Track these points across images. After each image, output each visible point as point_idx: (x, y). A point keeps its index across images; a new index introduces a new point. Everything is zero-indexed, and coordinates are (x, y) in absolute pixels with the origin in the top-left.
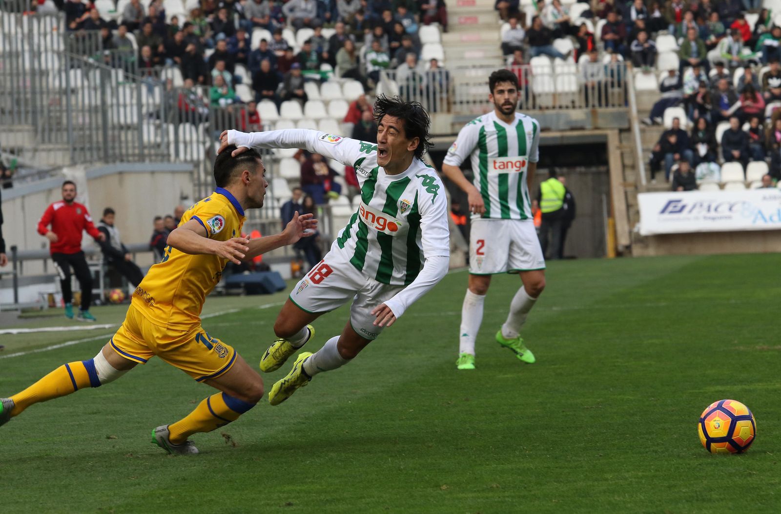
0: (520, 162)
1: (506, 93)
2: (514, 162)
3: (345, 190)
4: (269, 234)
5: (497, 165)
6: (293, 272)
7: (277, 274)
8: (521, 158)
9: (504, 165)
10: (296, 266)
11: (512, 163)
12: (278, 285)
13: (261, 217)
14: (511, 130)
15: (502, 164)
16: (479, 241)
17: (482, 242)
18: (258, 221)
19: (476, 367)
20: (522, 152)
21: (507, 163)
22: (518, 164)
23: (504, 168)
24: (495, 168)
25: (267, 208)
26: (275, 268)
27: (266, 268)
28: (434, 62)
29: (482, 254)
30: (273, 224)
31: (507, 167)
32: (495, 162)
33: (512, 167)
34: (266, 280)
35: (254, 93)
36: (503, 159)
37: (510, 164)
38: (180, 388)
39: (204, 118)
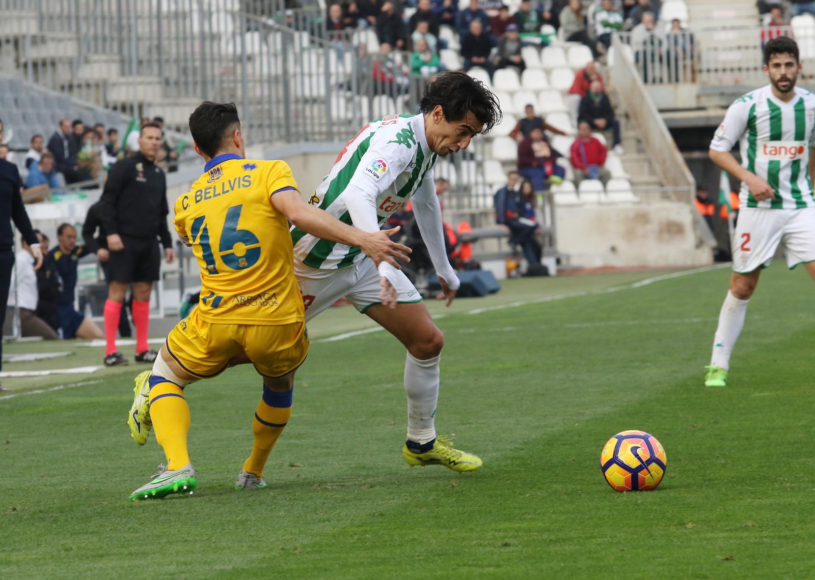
0: (795, 148)
1: (783, 67)
2: (788, 147)
3: (570, 174)
4: (480, 226)
5: (768, 150)
6: (508, 271)
7: (489, 274)
8: (797, 144)
9: (776, 150)
10: (512, 264)
11: (786, 148)
12: (491, 286)
13: (470, 206)
14: (787, 110)
15: (773, 149)
16: (744, 235)
17: (747, 236)
18: (466, 211)
19: (727, 384)
20: (799, 136)
21: (780, 148)
22: (793, 151)
23: (776, 154)
24: (765, 153)
25: (477, 196)
26: (486, 266)
27: (475, 266)
28: (676, 23)
29: (748, 250)
30: (485, 214)
31: (780, 153)
32: (765, 147)
33: (786, 154)
34: (477, 280)
35: (462, 59)
36: (776, 144)
37: (783, 150)
38: (376, 407)
39: (403, 89)
